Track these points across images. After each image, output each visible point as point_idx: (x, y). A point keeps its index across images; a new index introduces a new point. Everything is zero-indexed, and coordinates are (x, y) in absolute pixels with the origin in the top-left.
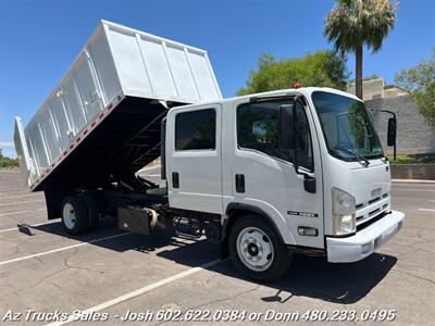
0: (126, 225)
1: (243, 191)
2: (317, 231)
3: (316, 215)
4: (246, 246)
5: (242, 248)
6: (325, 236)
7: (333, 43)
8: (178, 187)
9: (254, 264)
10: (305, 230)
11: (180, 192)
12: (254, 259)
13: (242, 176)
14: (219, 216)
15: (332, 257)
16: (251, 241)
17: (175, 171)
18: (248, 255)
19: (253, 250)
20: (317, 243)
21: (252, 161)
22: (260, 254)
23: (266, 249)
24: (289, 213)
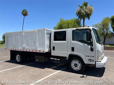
0: (37, 60)
1: (74, 51)
2: (93, 60)
3: (93, 57)
4: (74, 64)
5: (73, 65)
6: (95, 62)
7: (78, 17)
8: (54, 50)
9: (76, 69)
10: (90, 60)
11: (55, 51)
12: (76, 67)
13: (74, 47)
14: (66, 57)
15: (97, 66)
16: (75, 63)
17: (54, 46)
18: (74, 67)
19: (76, 65)
20: (93, 63)
21: (76, 44)
22: (78, 66)
23: (79, 65)
24: (86, 56)
